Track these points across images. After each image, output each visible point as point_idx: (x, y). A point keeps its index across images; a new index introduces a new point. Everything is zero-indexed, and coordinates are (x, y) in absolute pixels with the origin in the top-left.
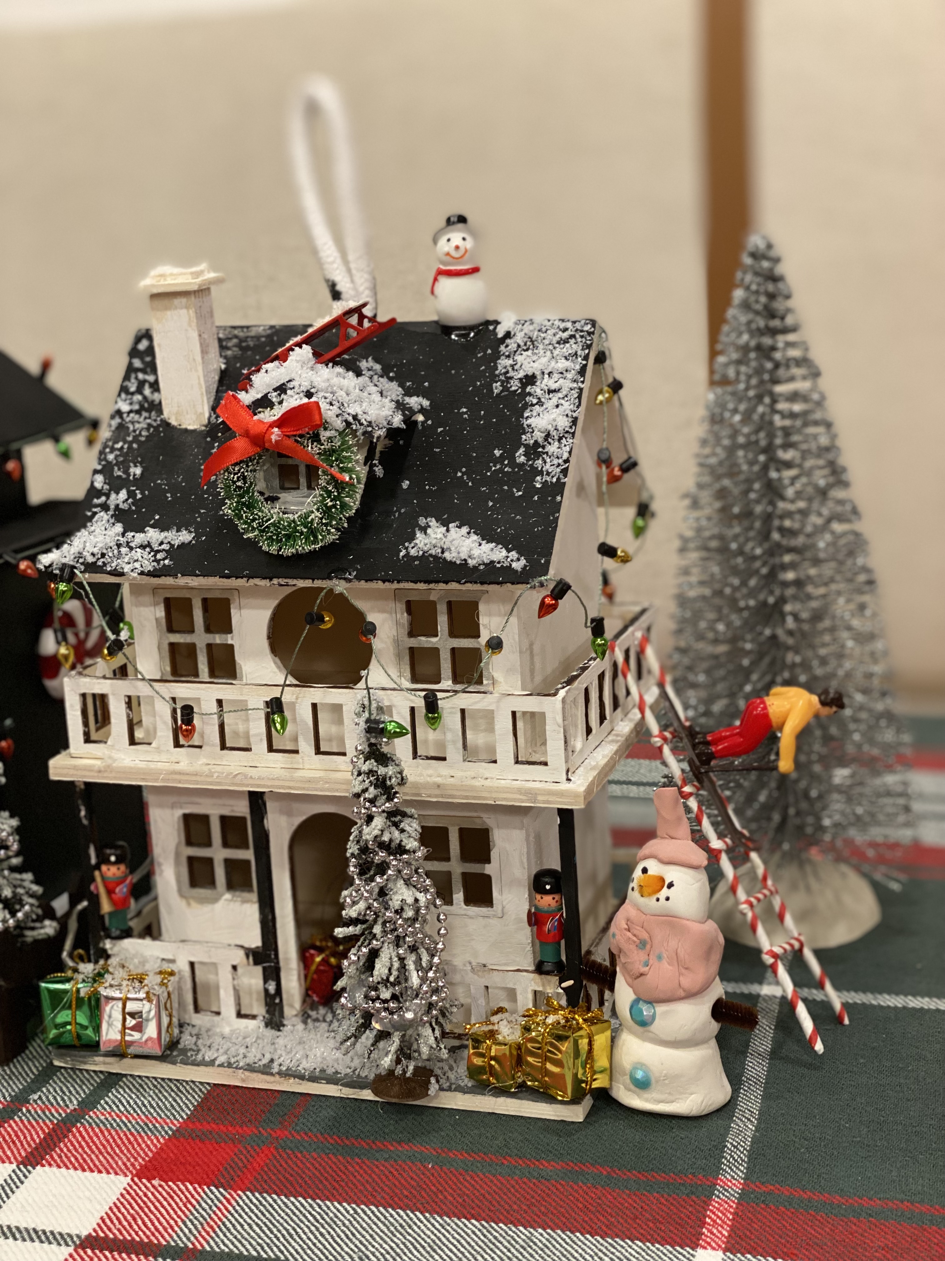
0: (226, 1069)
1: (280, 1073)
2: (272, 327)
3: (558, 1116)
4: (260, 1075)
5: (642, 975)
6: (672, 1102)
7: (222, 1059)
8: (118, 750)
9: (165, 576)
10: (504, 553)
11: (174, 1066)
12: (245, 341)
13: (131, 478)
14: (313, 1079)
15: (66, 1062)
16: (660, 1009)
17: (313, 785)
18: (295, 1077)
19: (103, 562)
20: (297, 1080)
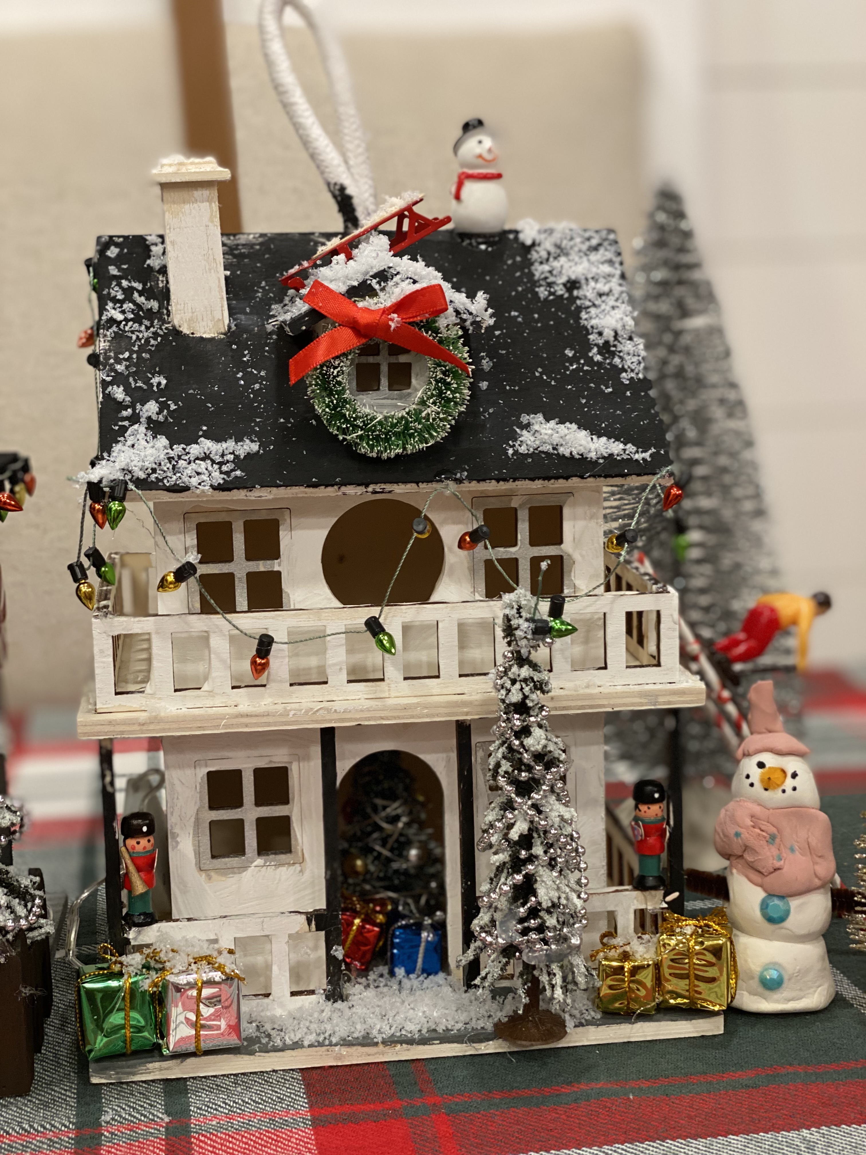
0: (318, 1048)
1: (384, 1042)
2: (262, 235)
3: (697, 1032)
4: (359, 1048)
5: (776, 870)
6: (801, 998)
7: (310, 1038)
8: (160, 699)
9: (238, 489)
10: (621, 446)
11: (252, 1057)
12: (237, 249)
13: (155, 388)
14: (424, 1041)
15: (110, 1077)
16: (794, 903)
17: (410, 713)
18: (401, 1042)
19: (157, 478)
20: (404, 1046)
